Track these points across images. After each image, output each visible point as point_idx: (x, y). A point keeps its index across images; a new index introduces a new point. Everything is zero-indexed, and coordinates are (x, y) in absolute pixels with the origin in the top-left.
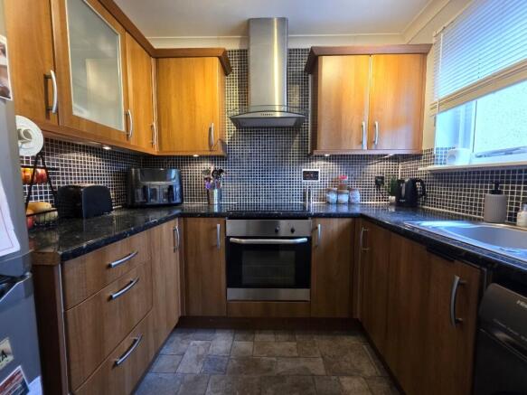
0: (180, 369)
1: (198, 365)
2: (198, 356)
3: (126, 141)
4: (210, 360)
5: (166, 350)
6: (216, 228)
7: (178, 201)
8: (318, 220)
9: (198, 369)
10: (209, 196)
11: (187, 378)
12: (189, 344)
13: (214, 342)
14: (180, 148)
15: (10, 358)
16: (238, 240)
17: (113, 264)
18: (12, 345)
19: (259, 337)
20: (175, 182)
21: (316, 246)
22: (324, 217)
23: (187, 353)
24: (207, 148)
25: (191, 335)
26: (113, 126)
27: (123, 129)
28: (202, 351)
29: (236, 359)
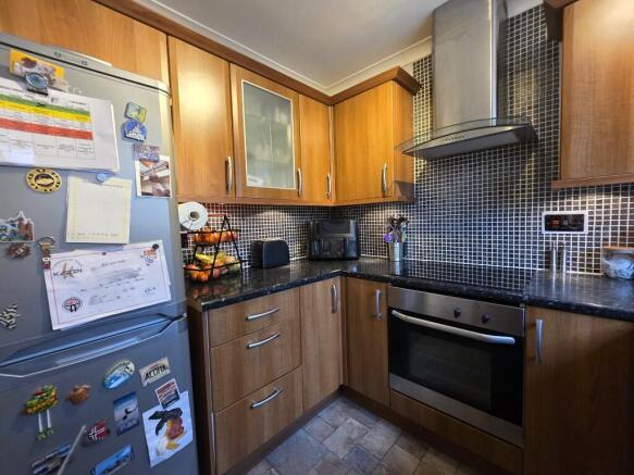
0: (327, 442)
1: (345, 447)
2: (349, 438)
3: (297, 198)
4: (358, 451)
5: (324, 414)
6: (375, 294)
7: (354, 255)
8: (538, 311)
9: (342, 453)
10: (388, 249)
11: (329, 455)
12: (346, 419)
13: (371, 432)
14: (355, 197)
15: (168, 371)
16: (403, 316)
17: (250, 317)
18: (170, 363)
19: (432, 459)
20: (352, 235)
21: (534, 358)
22: (551, 308)
23: (340, 428)
24: (380, 194)
25: (352, 411)
26: (284, 187)
27: (295, 188)
28: (354, 435)
29: (387, 470)
